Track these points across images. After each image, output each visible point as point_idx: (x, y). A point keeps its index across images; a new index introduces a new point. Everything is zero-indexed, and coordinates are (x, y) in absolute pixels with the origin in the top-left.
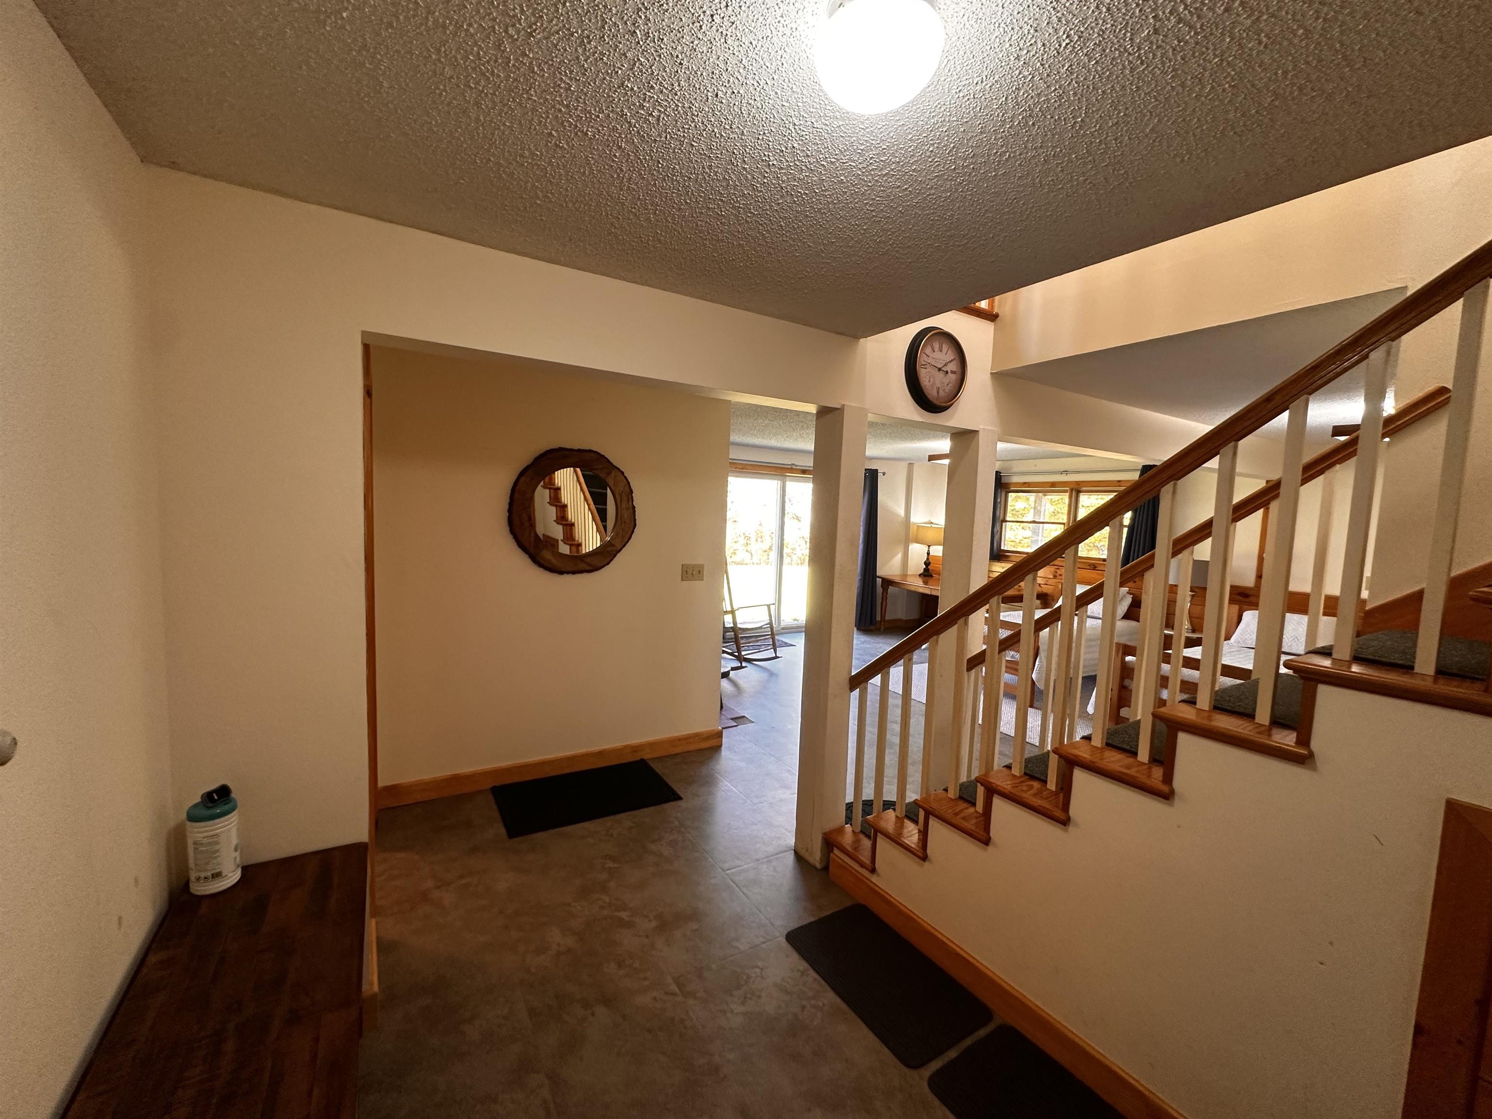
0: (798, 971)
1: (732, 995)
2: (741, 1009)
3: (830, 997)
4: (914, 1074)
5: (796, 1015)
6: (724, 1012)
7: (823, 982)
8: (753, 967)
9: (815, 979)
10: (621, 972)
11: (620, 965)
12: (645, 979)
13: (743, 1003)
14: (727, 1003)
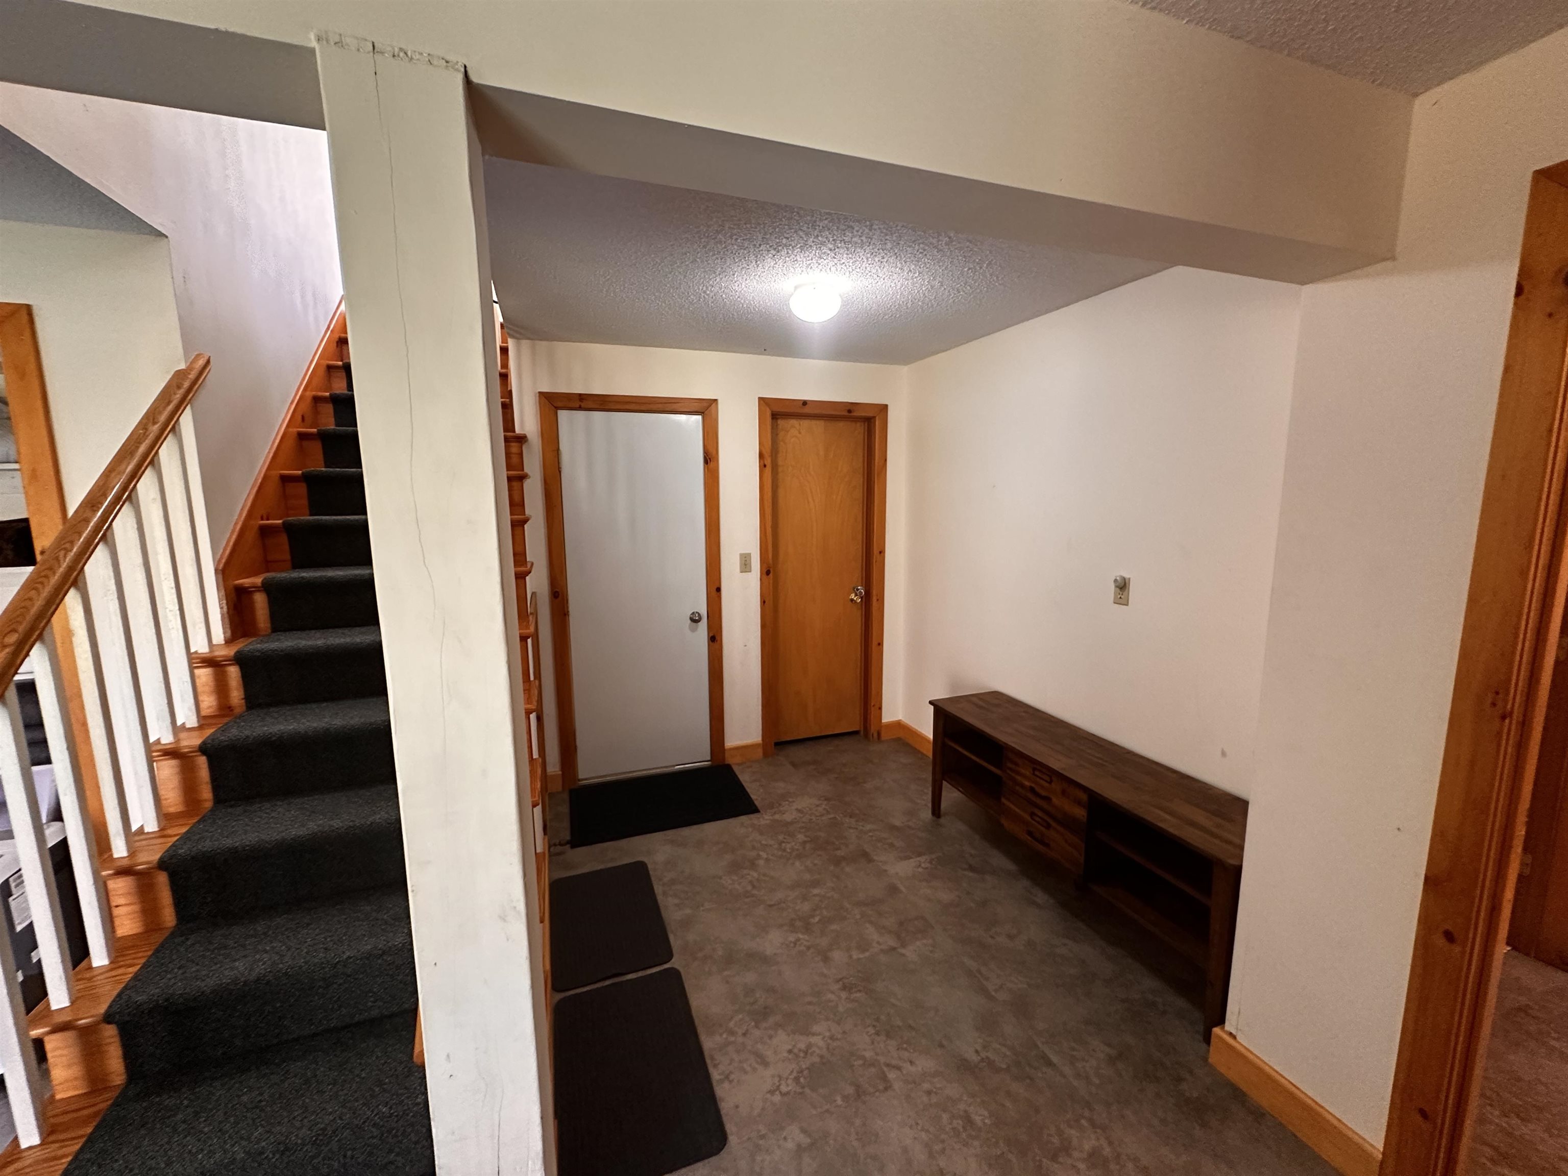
0: (731, 1082)
1: (822, 1057)
2: (813, 1040)
3: (708, 1043)
4: (676, 966)
5: (757, 1027)
6: (832, 1038)
7: (708, 1061)
8: (788, 1093)
9: (715, 1066)
10: (962, 1106)
11: (968, 1120)
12: (929, 1093)
13: (810, 1046)
14: (828, 1049)
